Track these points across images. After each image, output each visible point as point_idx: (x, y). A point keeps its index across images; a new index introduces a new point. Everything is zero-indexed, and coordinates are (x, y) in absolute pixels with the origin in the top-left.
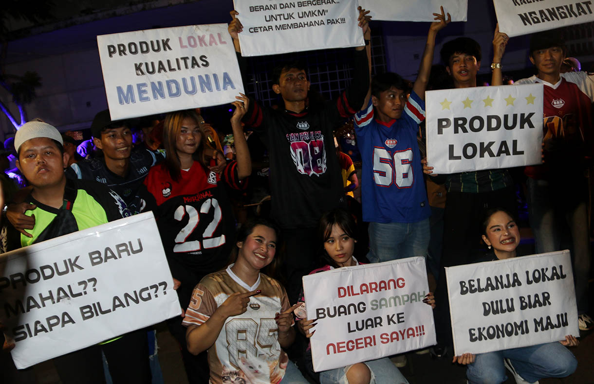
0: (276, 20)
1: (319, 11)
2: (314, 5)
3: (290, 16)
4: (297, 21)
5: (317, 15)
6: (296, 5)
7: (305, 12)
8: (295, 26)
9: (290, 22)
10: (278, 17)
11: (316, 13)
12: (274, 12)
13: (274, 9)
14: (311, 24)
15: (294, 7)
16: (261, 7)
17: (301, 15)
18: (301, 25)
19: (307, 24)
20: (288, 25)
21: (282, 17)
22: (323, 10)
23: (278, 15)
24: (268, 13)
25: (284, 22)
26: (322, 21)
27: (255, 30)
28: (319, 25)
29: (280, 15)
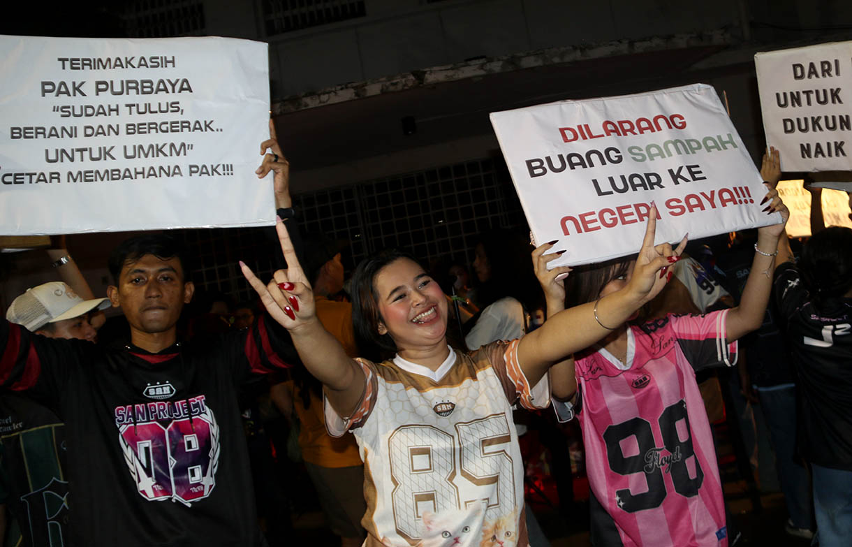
0: (72, 160)
1: (172, 145)
2: (163, 131)
3: (106, 153)
4: (121, 163)
5: (168, 153)
6: (123, 130)
7: (141, 147)
8: (114, 175)
9: (102, 166)
10: (78, 155)
11: (166, 150)
12: (68, 144)
13: (71, 136)
14: (152, 173)
15: (117, 133)
16: (40, 131)
17: (130, 153)
18: (127, 175)
19: (143, 173)
20: (98, 172)
21: (86, 154)
22: (183, 145)
23: (78, 150)
24: (54, 144)
25: (88, 165)
26: (177, 167)
27: (15, 178)
28: (168, 175)
29: (81, 150)
